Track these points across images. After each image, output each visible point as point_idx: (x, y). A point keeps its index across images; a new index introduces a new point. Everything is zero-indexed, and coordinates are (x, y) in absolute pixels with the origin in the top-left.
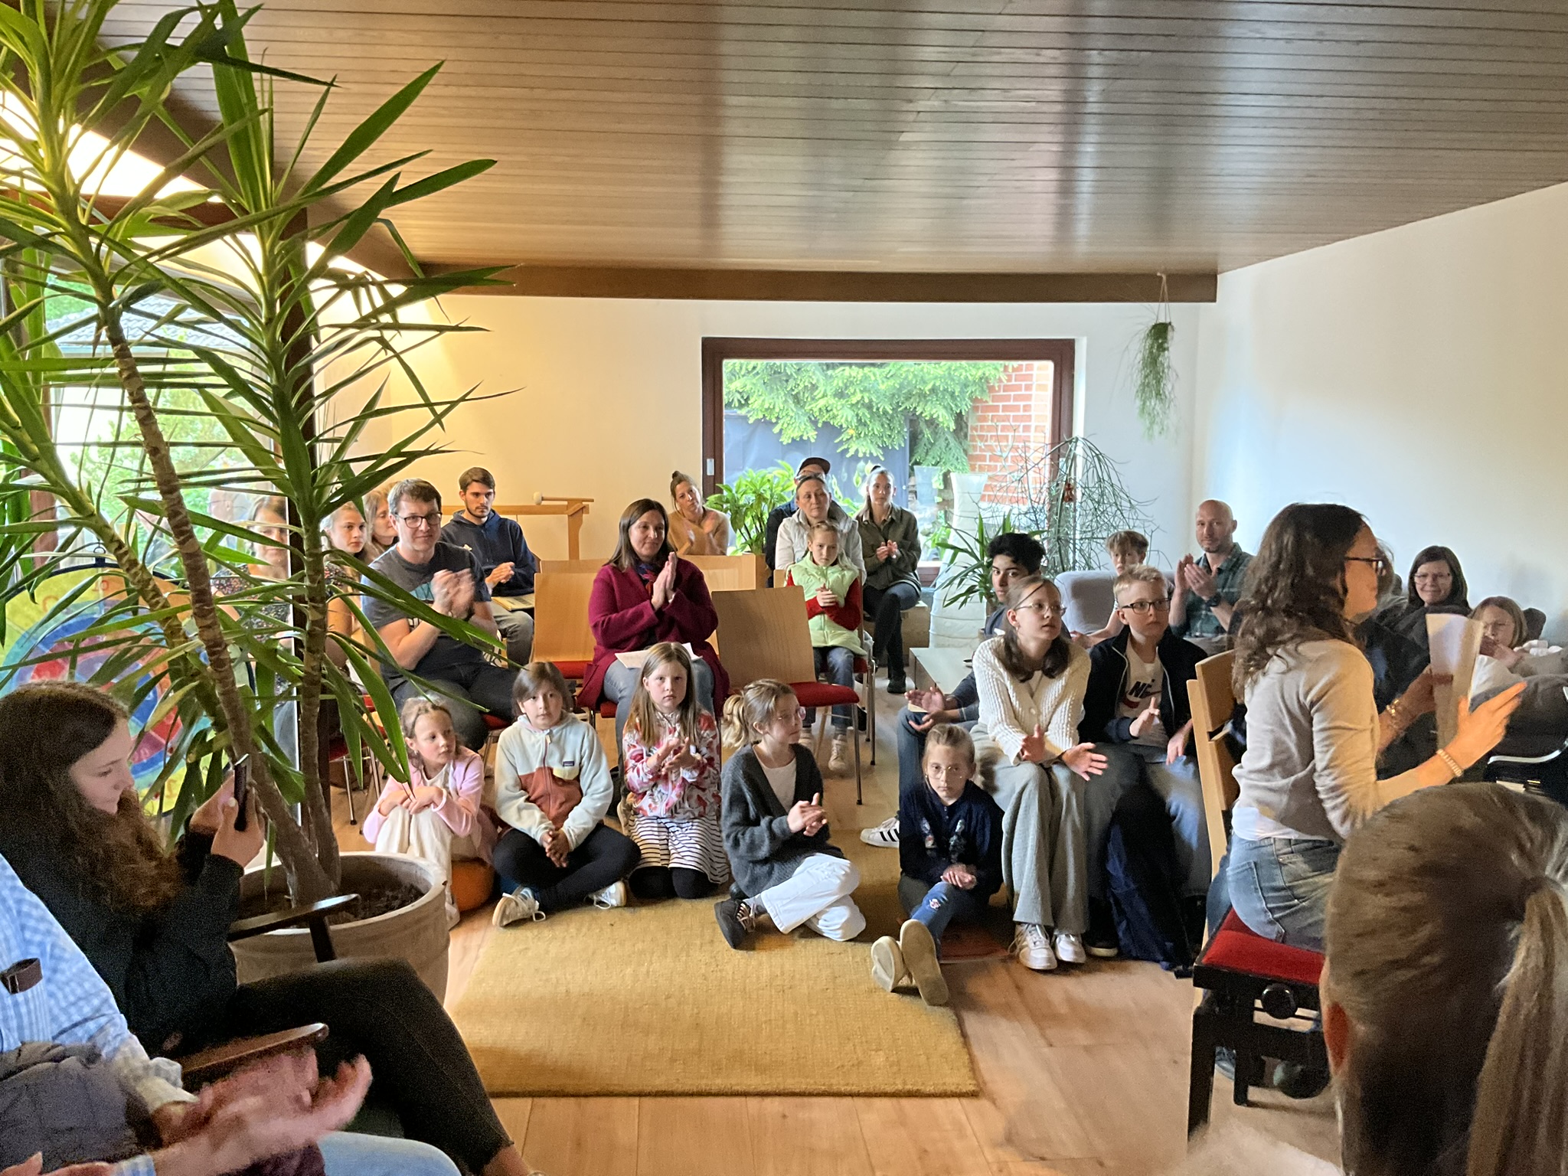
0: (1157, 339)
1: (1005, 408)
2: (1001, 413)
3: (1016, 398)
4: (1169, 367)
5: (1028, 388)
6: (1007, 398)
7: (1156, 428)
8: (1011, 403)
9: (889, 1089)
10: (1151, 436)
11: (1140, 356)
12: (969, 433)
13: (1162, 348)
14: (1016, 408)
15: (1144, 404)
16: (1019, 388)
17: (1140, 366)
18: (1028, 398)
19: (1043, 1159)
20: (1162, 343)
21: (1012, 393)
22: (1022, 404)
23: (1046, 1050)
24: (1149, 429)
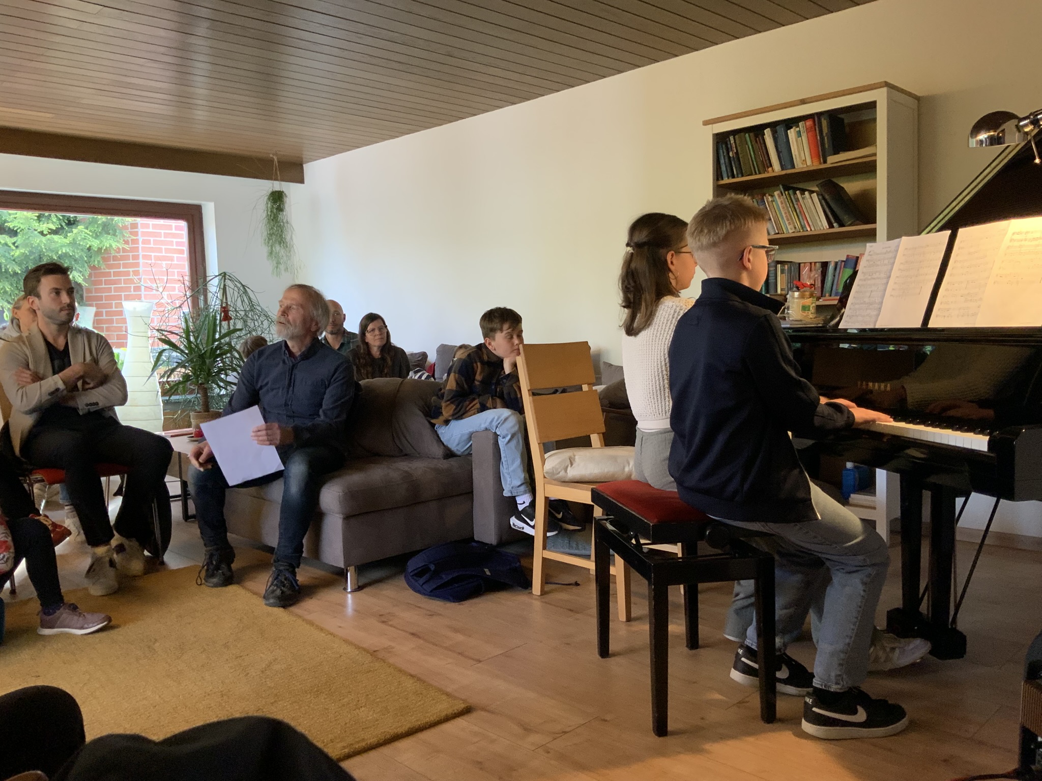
0: (276, 202)
1: (116, 274)
2: (112, 278)
3: (125, 266)
4: (287, 222)
5: (136, 257)
6: (118, 266)
7: (282, 267)
8: (121, 269)
9: (400, 730)
10: (278, 274)
11: (265, 215)
12: (85, 295)
13: (280, 209)
14: (128, 274)
15: (272, 248)
16: (127, 258)
17: (265, 221)
18: (137, 265)
19: (565, 732)
20: (280, 205)
21: (121, 262)
22: (131, 270)
23: (479, 665)
24: (277, 267)
